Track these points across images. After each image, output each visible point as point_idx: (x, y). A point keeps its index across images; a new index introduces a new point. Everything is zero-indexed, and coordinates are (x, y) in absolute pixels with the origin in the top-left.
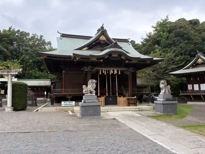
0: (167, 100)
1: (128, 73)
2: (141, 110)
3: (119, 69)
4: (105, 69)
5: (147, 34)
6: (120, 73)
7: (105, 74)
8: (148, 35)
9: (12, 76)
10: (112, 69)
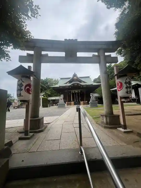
0: (93, 101)
1: (84, 92)
3: (80, 90)
4: (74, 90)
9: (42, 95)
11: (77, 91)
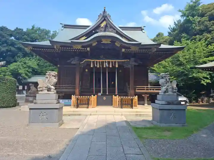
1: (129, 66)
2: (140, 114)
3: (117, 61)
4: (98, 61)
5: (175, 23)
6: (117, 66)
7: (98, 67)
8: (177, 23)
10: (107, 61)
11: (109, 65)
